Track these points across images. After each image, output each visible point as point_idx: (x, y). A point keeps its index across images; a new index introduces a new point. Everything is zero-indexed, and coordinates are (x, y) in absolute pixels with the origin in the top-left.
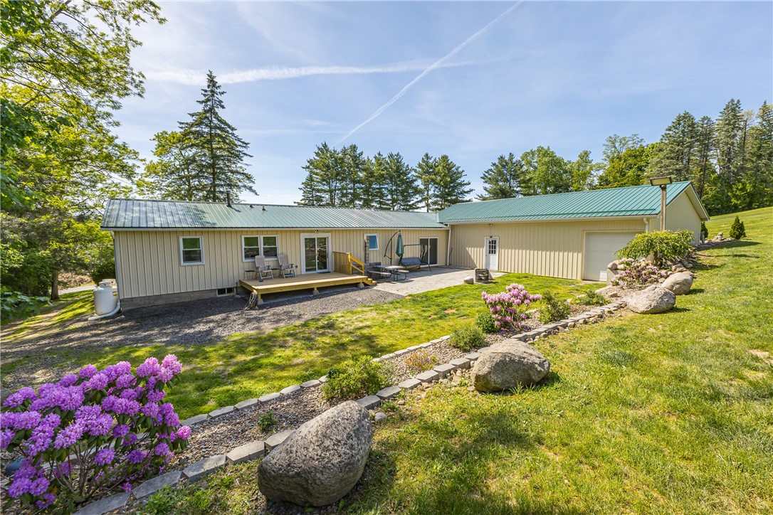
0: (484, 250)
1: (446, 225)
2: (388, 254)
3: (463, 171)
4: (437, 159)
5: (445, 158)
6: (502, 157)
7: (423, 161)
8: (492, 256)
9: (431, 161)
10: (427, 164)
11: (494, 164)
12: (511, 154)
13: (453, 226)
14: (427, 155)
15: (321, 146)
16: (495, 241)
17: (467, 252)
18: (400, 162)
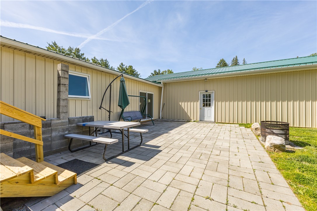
0: (198, 104)
1: (160, 83)
2: (106, 105)
3: (140, 74)
4: (127, 66)
5: (131, 67)
6: (155, 71)
7: (120, 67)
8: (206, 109)
9: (124, 67)
10: (122, 68)
11: (152, 74)
12: (159, 70)
13: (165, 84)
14: (122, 64)
15: (51, 44)
16: (210, 95)
17: (180, 106)
18: (107, 64)
